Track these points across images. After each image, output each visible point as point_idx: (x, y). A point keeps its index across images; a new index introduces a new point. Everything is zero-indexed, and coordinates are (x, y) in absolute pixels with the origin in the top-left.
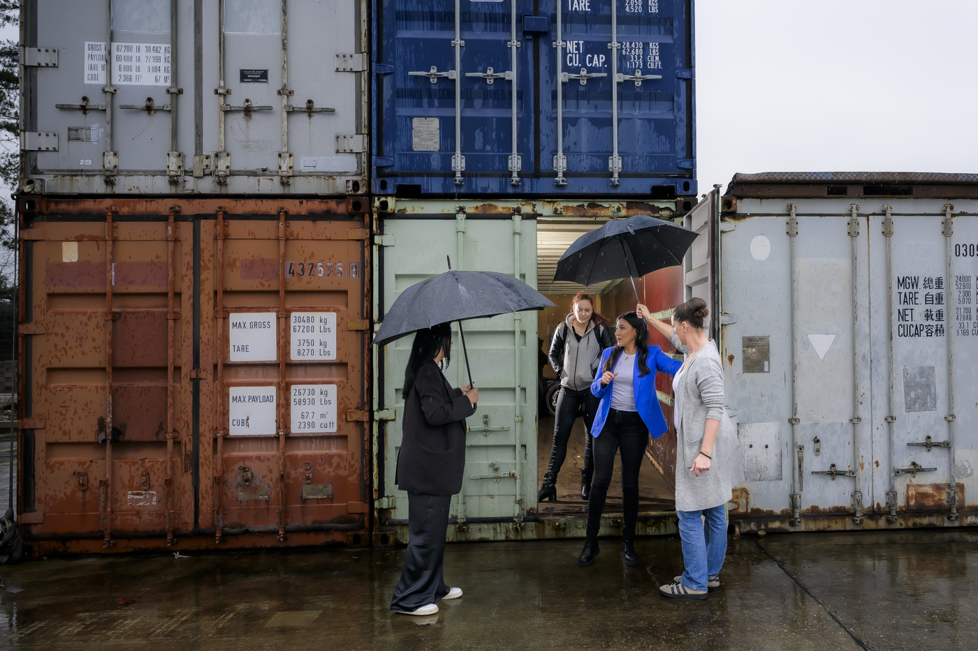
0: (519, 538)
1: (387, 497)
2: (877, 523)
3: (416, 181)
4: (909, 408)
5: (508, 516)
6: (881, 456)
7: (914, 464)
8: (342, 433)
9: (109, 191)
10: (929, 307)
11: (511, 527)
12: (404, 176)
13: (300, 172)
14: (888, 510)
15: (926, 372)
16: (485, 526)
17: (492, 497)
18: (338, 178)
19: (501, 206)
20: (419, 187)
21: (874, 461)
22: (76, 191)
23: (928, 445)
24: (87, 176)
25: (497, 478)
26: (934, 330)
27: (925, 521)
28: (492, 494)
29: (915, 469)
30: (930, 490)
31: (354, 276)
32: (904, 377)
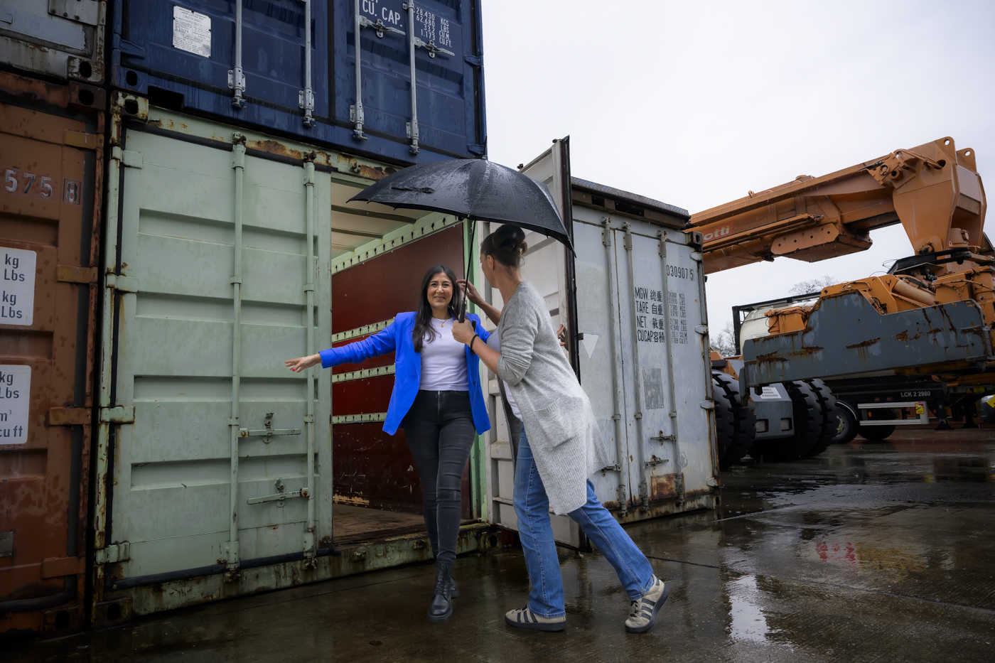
0: (310, 580)
1: (116, 543)
2: (633, 516)
3: (178, 88)
4: (648, 406)
5: (295, 551)
6: (633, 452)
7: (654, 457)
8: (38, 445)
10: (654, 316)
11: (298, 567)
12: (159, 77)
14: (641, 501)
15: (656, 373)
16: (264, 570)
17: (274, 527)
18: (50, 51)
19: (289, 149)
20: (181, 96)
21: (629, 456)
23: (662, 439)
25: (284, 501)
26: (658, 337)
27: (663, 509)
28: (274, 523)
29: (656, 462)
30: (664, 480)
31: (71, 200)
32: (644, 378)
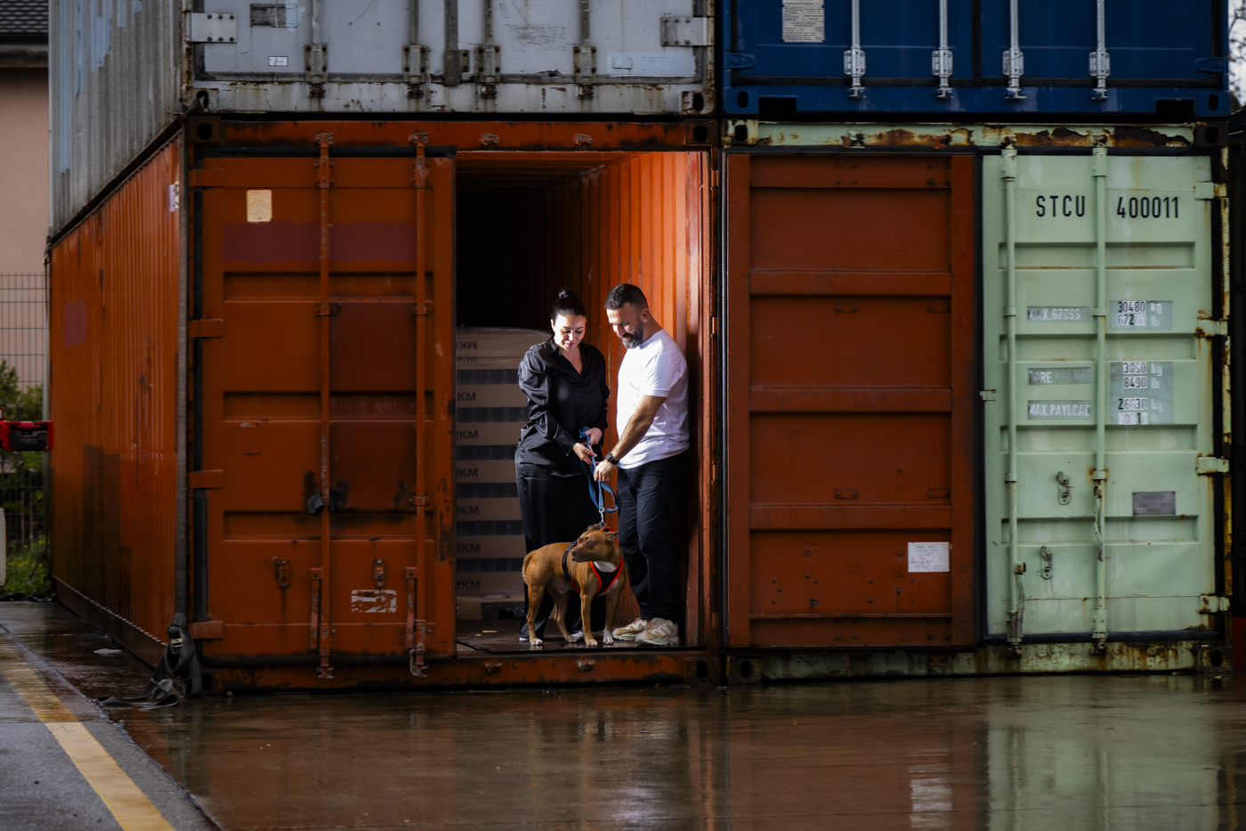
3: (789, 93)
9: (314, 108)
12: (770, 85)
13: (607, 77)
19: (918, 134)
20: (793, 102)
22: (264, 107)
24: (280, 83)
